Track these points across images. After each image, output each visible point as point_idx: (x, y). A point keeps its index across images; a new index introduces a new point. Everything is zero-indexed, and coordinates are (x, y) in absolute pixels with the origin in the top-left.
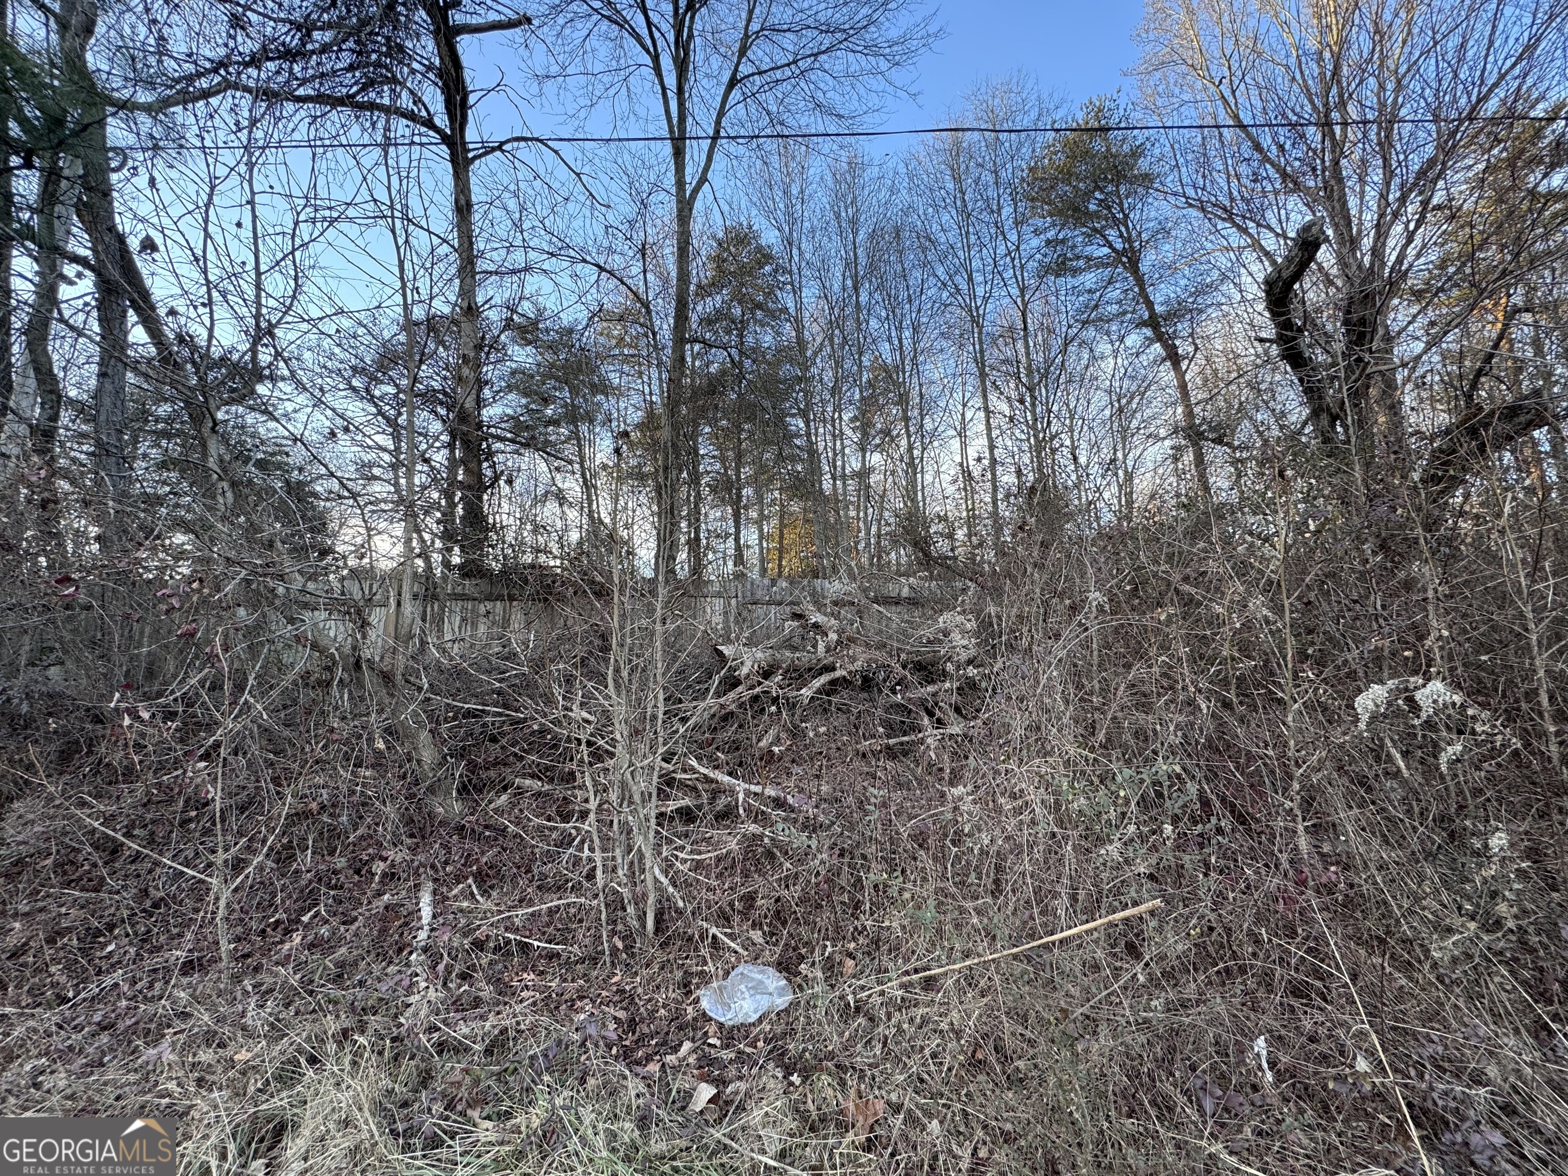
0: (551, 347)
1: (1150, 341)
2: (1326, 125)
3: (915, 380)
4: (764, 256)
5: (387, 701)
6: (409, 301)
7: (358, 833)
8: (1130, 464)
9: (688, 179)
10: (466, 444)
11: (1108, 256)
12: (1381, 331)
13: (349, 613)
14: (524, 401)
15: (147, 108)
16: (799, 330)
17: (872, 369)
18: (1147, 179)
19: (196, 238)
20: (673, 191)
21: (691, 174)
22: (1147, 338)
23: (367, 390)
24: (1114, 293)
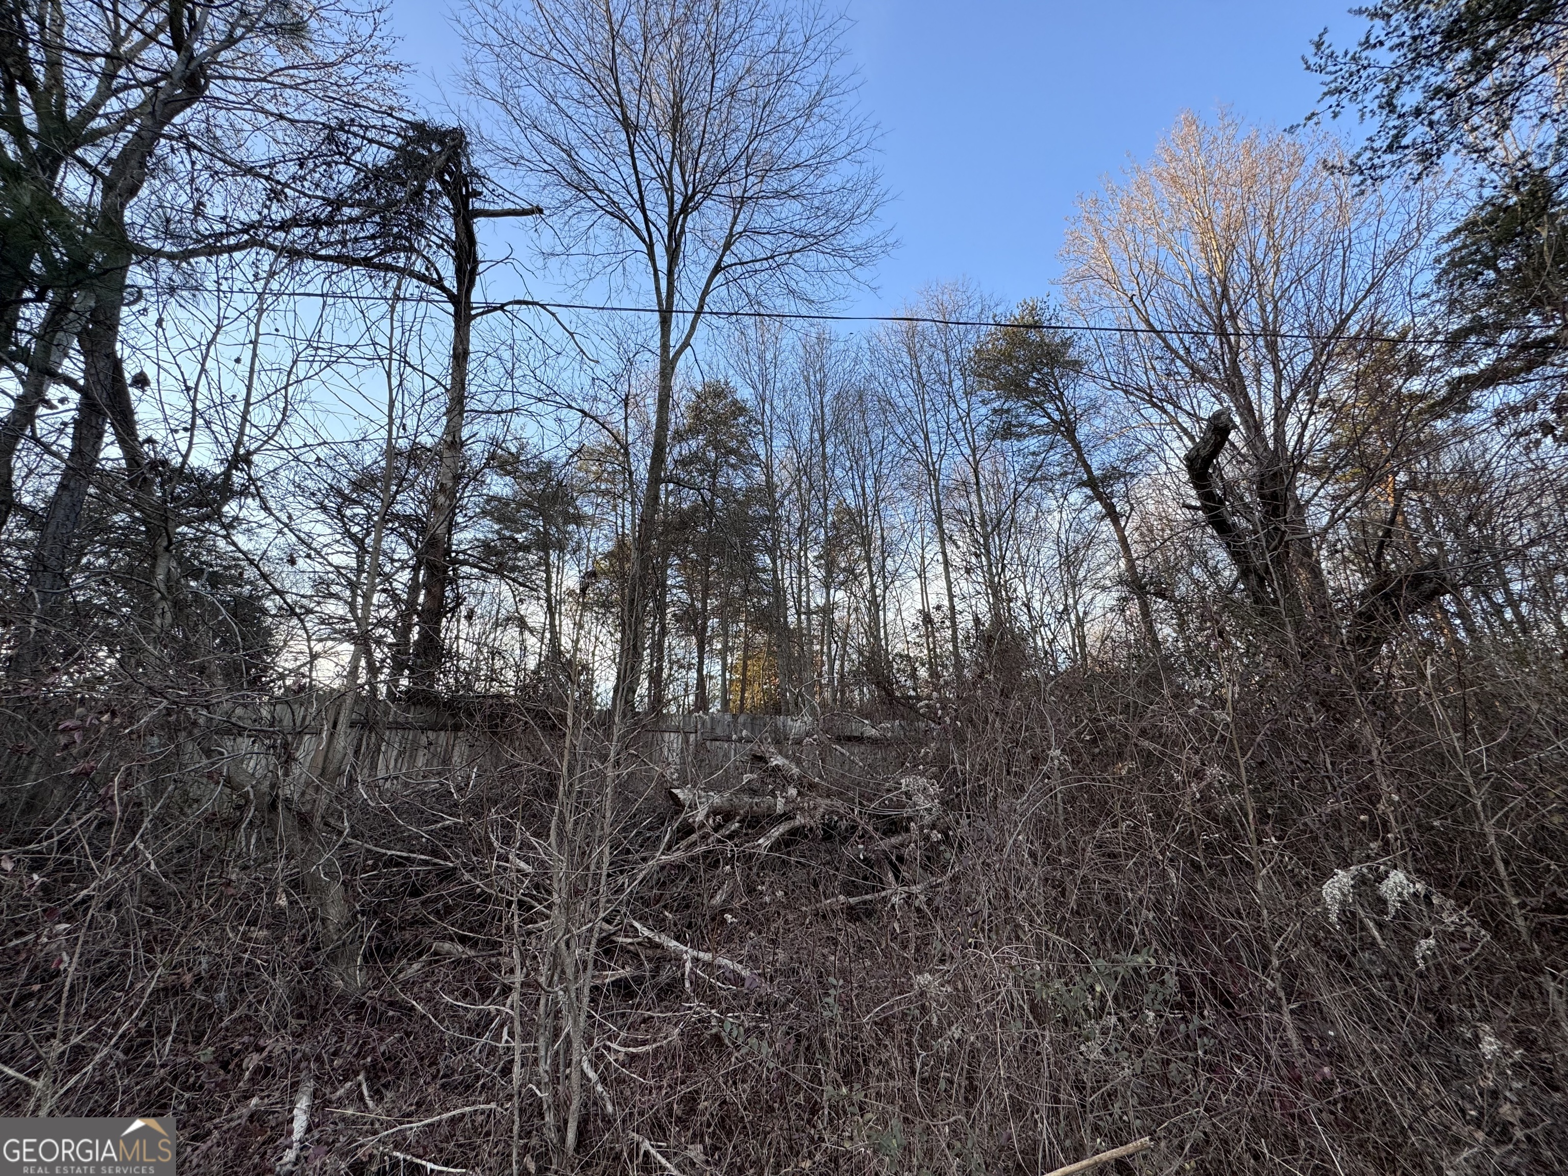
0: (531, 478)
1: (1089, 500)
2: (1222, 333)
3: (877, 525)
4: (739, 409)
5: (299, 847)
6: (394, 434)
7: (235, 1014)
8: (1081, 610)
9: (672, 343)
10: (432, 569)
11: (1048, 425)
12: (1292, 505)
13: (274, 747)
14: (496, 527)
15: (171, 256)
16: (769, 477)
17: (837, 513)
18: (1076, 365)
19: (191, 371)
20: (658, 352)
21: (676, 338)
22: (1088, 497)
23: (339, 511)
24: (1055, 457)
